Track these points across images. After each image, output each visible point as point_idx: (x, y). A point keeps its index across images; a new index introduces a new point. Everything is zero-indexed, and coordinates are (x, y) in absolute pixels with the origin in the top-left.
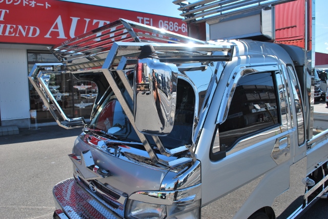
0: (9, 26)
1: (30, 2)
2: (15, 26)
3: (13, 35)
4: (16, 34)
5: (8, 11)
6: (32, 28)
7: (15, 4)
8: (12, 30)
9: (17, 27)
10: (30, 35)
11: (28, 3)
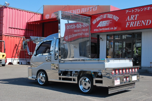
0: (138, 22)
1: (148, 8)
2: (140, 21)
3: (140, 25)
4: (141, 25)
5: (138, 15)
6: (148, 21)
7: (141, 11)
8: (139, 23)
9: (141, 21)
10: (147, 25)
11: (146, 9)
